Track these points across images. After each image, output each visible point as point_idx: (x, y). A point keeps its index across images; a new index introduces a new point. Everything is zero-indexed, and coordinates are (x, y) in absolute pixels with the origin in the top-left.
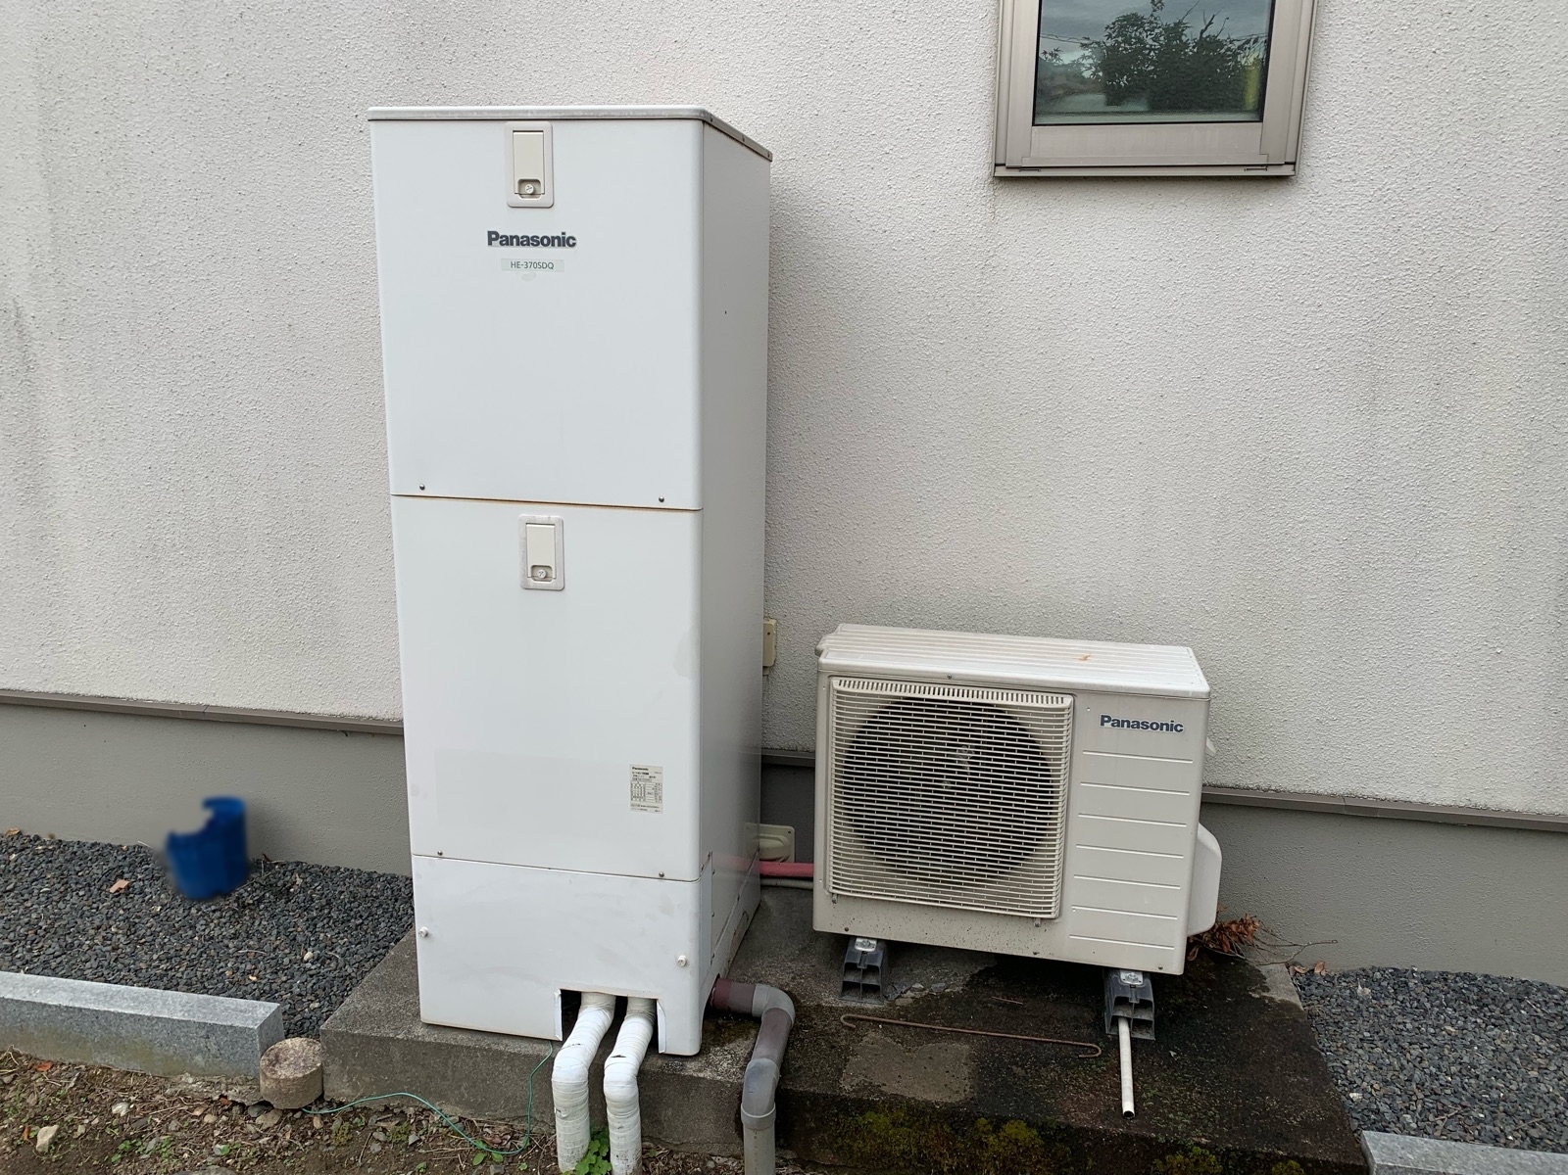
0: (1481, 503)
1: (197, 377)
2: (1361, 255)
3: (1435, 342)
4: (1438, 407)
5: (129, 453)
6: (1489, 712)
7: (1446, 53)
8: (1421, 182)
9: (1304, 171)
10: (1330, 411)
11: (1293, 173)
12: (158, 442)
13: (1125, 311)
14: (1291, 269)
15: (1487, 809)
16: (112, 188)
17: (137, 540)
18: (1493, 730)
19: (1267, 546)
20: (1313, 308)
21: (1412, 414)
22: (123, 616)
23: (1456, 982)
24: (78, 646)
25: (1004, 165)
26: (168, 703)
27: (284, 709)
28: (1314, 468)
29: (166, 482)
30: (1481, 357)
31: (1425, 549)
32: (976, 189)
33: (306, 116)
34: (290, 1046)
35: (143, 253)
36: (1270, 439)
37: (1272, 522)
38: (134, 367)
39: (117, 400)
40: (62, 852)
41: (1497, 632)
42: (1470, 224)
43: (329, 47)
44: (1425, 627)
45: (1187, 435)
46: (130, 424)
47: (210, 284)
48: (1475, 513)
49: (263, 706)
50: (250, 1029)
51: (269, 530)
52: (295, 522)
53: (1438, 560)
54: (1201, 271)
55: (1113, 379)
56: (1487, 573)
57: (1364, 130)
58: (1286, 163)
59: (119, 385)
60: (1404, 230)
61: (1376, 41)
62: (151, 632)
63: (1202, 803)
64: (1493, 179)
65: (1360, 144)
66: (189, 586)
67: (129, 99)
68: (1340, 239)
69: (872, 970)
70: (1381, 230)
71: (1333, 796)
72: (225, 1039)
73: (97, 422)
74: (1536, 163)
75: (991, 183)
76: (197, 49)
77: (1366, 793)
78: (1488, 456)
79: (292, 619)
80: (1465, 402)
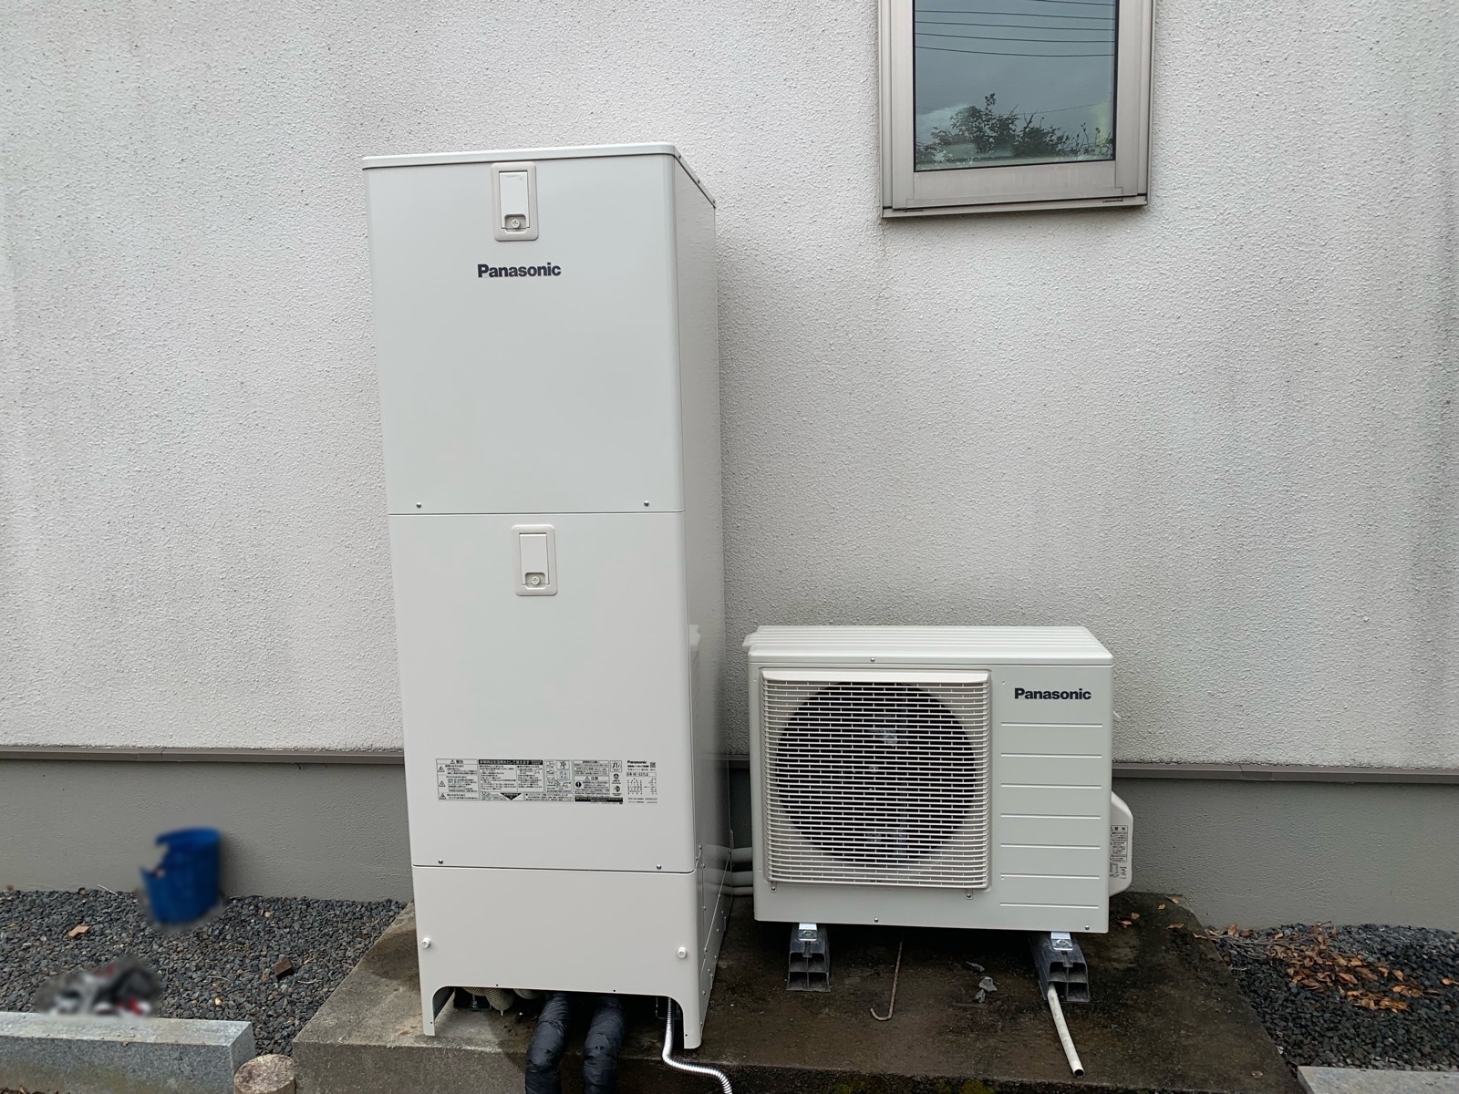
0: (1336, 485)
1: (154, 435)
2: (1210, 271)
3: (1283, 344)
4: (1290, 401)
5: (89, 510)
6: (1363, 676)
7: (1267, 95)
8: (1257, 205)
9: (1155, 201)
10: (1196, 410)
11: (1145, 203)
12: (117, 498)
13: (1007, 331)
14: (1151, 287)
15: (1370, 767)
16: (73, 266)
17: (96, 592)
18: (1368, 693)
19: (1150, 535)
20: (1173, 320)
21: (1269, 409)
22: (81, 666)
23: (1359, 934)
24: (38, 698)
25: (891, 207)
26: (126, 748)
27: (240, 746)
28: (1187, 462)
29: (125, 535)
30: (1324, 356)
31: (1292, 529)
32: (867, 230)
33: (256, 193)
34: (263, 1063)
35: (103, 324)
36: (1144, 439)
37: (1152, 513)
38: (95, 429)
39: (77, 461)
40: (21, 902)
41: (1363, 602)
42: (1303, 241)
43: (277, 131)
44: (1298, 601)
45: (1071, 439)
46: (91, 483)
47: (166, 349)
48: (1332, 494)
49: (220, 745)
50: (223, 1047)
51: (224, 575)
52: (249, 566)
53: (1304, 539)
54: (1071, 292)
55: (999, 392)
56: (1349, 548)
57: (1204, 164)
58: (1139, 195)
59: (80, 447)
60: (1245, 248)
61: (1206, 88)
62: (109, 680)
63: (1113, 778)
64: (1318, 200)
65: (1201, 176)
66: (147, 633)
67: (90, 185)
68: (1190, 259)
69: (817, 958)
70: (1226, 249)
71: (1230, 764)
72: (199, 1059)
73: (58, 483)
74: (1354, 186)
75: (880, 224)
76: (153, 138)
77: (1260, 759)
78: (1339, 443)
79: (246, 659)
80: (1313, 396)
